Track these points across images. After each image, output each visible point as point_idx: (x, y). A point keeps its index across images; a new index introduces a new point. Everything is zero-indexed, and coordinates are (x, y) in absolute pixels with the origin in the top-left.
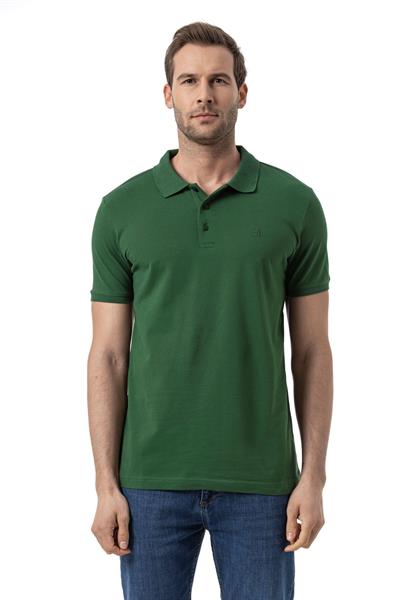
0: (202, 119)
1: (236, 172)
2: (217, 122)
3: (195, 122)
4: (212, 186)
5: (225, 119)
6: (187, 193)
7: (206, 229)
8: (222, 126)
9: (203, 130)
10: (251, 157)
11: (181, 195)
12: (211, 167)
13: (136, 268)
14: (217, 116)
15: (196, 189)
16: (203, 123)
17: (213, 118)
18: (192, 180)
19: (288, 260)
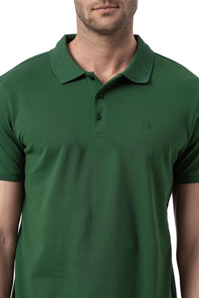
0: (102, 11)
1: (132, 62)
2: (118, 13)
3: (96, 14)
4: (108, 75)
5: (126, 10)
6: (83, 81)
7: (99, 118)
8: (124, 17)
9: (104, 22)
10: (146, 47)
11: (77, 82)
12: (109, 57)
13: (30, 152)
14: (118, 7)
15: (92, 77)
16: (105, 15)
17: (113, 9)
18: (90, 68)
19: (179, 152)
